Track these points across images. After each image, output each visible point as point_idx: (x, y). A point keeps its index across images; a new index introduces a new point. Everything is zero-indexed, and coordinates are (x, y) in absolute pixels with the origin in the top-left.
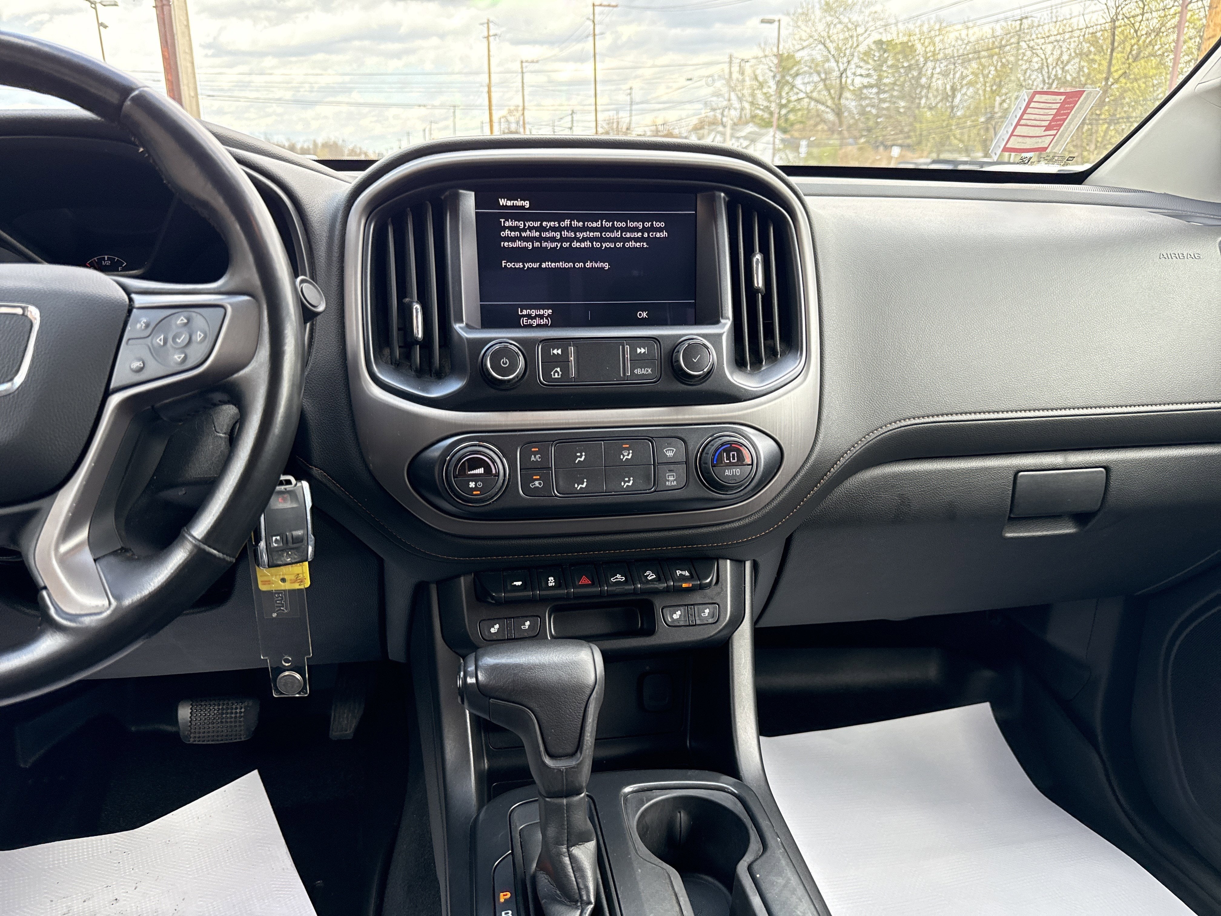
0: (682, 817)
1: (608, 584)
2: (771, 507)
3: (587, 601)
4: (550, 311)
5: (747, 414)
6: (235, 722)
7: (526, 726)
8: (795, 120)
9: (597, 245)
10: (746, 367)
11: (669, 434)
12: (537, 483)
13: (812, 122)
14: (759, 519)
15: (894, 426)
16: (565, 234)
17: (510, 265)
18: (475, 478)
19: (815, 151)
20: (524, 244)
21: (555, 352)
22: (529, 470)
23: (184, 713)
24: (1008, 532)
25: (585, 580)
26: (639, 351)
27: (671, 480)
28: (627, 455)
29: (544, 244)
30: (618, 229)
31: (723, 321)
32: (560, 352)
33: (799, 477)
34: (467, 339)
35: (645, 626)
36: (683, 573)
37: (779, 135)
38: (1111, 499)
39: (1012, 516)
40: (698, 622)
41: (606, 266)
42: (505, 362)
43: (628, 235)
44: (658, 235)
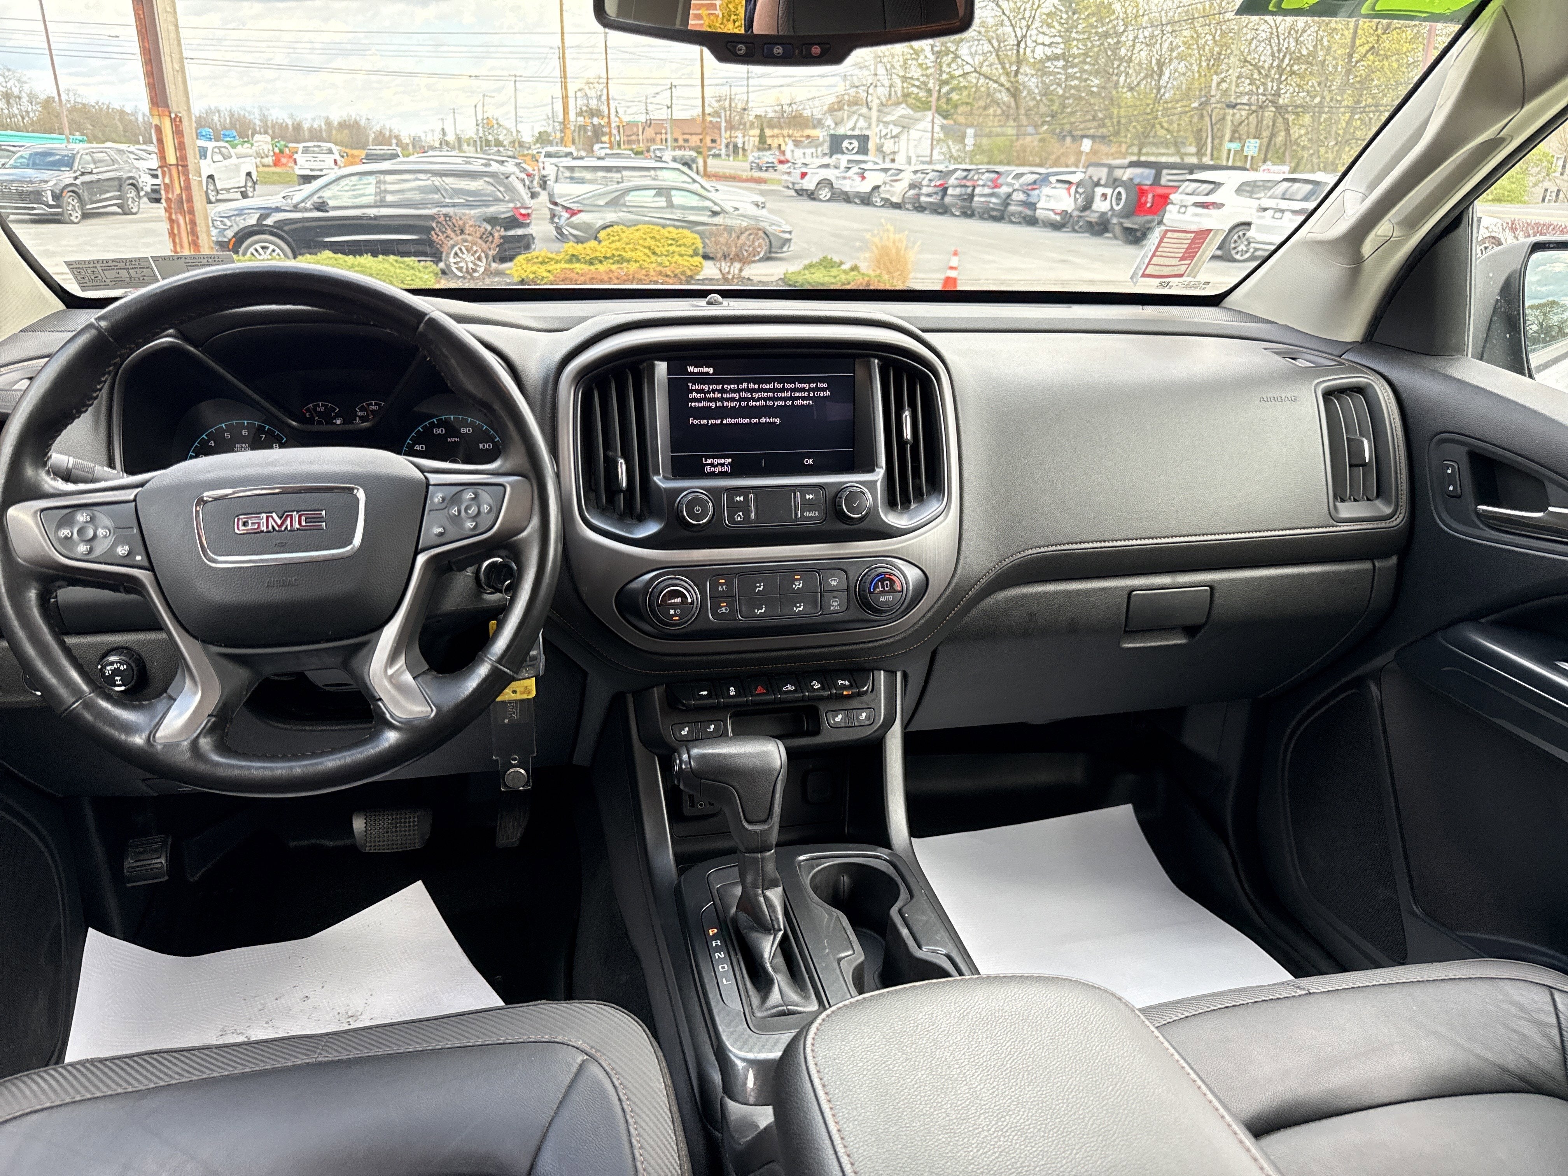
0: (845, 880)
1: (781, 692)
2: (918, 625)
3: (765, 707)
4: (730, 460)
5: (899, 548)
6: (409, 831)
7: (730, 800)
8: (959, 99)
9: (770, 403)
10: (897, 506)
11: (833, 566)
12: (724, 609)
13: (982, 103)
14: (908, 636)
15: (1023, 554)
16: (743, 394)
17: (696, 422)
18: (674, 606)
19: (985, 141)
20: (708, 404)
21: (738, 499)
22: (717, 598)
23: (358, 824)
24: (1125, 643)
25: (760, 690)
26: (808, 497)
27: (835, 605)
28: (798, 585)
29: (725, 404)
30: (787, 390)
31: (877, 470)
32: (742, 498)
33: (942, 600)
34: (665, 489)
35: (810, 728)
36: (844, 682)
37: (939, 120)
38: (1215, 614)
39: (1127, 629)
40: (856, 724)
41: (778, 421)
42: (698, 510)
43: (797, 394)
44: (822, 394)
